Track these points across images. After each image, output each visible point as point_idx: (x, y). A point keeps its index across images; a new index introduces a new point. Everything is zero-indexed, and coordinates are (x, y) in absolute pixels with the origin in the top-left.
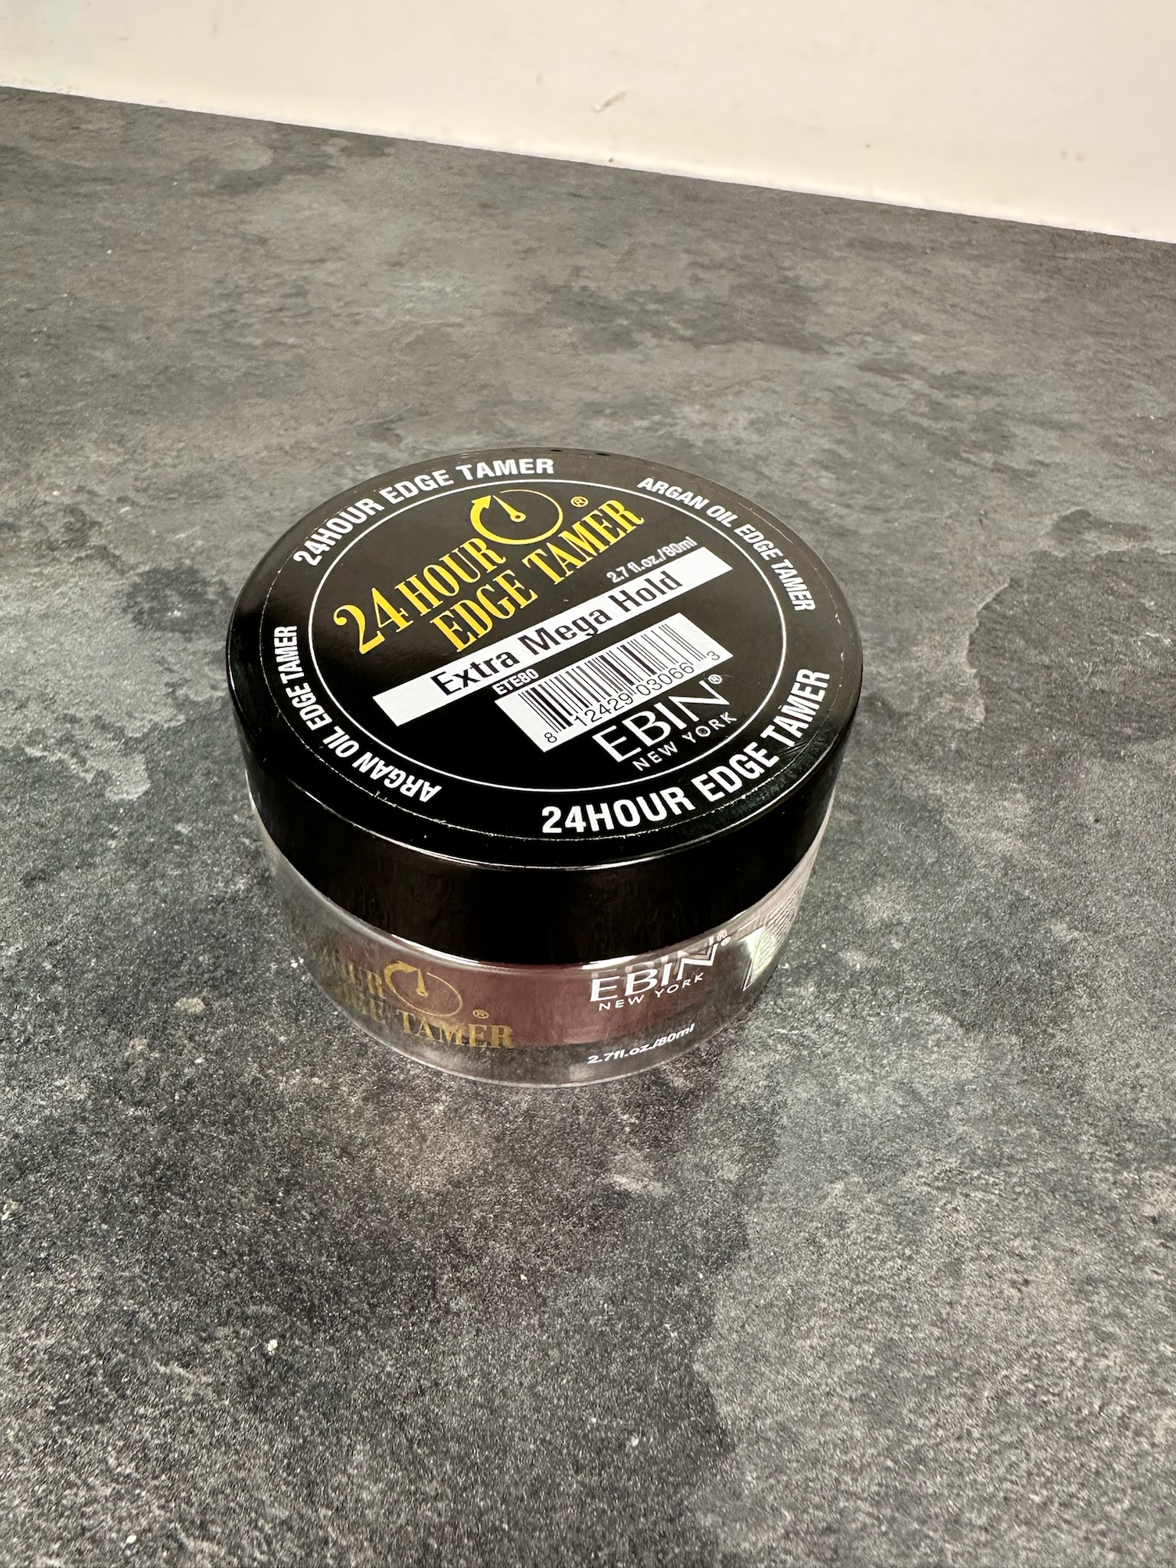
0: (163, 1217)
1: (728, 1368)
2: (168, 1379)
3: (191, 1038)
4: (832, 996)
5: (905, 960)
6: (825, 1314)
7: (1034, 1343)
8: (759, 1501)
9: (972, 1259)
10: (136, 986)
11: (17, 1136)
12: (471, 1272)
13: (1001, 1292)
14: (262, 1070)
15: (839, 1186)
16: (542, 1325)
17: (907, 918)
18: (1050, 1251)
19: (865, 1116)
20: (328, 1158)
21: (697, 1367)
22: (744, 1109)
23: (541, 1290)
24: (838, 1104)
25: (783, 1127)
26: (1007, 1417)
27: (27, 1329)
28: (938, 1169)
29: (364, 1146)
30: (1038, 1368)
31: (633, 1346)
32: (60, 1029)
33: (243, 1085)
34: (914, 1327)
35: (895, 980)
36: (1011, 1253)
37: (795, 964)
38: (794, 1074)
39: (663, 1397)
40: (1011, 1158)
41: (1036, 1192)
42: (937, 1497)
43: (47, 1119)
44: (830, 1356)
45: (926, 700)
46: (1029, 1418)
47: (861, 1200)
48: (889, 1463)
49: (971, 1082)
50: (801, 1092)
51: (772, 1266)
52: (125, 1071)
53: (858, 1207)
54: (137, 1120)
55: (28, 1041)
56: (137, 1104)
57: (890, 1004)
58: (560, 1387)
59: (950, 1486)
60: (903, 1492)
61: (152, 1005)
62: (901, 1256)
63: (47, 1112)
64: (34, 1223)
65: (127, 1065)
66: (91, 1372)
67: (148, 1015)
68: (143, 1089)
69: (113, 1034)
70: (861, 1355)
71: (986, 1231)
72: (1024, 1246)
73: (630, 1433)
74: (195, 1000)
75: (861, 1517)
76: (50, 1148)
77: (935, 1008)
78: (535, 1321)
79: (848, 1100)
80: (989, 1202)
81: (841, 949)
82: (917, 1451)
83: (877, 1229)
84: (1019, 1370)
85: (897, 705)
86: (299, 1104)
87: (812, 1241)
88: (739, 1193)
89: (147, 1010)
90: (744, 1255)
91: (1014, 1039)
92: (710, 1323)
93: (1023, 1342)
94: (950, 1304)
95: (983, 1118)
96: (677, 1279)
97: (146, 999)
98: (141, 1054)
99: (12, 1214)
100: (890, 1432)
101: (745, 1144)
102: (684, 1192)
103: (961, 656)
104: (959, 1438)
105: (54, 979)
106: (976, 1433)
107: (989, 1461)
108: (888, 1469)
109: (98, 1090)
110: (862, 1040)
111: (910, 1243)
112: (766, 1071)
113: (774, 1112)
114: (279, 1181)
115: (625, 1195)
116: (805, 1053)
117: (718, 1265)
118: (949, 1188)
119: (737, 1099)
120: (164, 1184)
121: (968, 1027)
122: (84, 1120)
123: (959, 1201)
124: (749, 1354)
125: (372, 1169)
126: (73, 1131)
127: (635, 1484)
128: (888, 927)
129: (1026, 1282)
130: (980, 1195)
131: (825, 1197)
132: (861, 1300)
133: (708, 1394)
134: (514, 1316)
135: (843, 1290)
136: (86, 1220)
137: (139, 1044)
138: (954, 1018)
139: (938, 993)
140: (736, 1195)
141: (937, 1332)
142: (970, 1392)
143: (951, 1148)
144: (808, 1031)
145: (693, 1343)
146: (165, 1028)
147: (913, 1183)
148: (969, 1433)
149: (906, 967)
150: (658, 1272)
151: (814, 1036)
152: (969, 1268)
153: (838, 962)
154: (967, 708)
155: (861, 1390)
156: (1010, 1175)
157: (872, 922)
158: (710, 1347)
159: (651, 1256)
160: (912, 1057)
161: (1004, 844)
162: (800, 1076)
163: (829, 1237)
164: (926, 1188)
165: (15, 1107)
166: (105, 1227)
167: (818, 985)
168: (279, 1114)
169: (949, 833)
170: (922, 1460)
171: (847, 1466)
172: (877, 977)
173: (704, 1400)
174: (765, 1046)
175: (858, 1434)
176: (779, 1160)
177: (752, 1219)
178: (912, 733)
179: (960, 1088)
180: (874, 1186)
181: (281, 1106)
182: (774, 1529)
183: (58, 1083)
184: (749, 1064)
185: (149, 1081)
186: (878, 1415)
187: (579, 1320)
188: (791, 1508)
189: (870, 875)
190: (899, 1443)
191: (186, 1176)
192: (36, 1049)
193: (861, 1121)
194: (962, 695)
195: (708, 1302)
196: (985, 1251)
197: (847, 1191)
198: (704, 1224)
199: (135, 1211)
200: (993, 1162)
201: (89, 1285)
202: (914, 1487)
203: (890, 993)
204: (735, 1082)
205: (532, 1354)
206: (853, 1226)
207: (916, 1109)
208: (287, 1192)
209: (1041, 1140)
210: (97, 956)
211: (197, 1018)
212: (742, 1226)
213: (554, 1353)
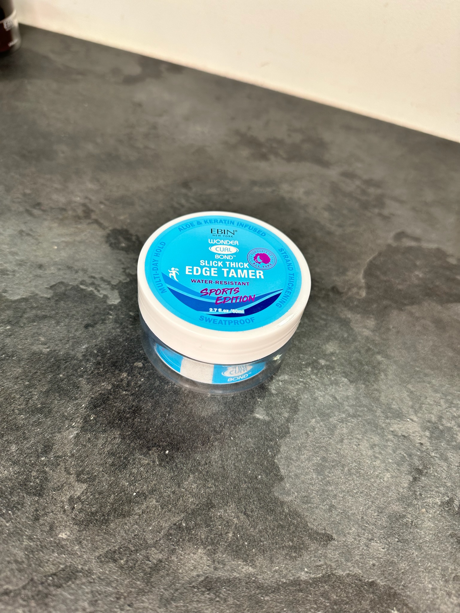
0: (135, 420)
1: (283, 461)
2: (140, 459)
3: (139, 374)
4: (315, 371)
5: (336, 363)
6: (308, 450)
7: (359, 458)
8: (290, 490)
9: (346, 439)
10: (122, 358)
11: (92, 398)
12: (218, 436)
13: (352, 446)
14: (160, 383)
15: (314, 420)
16: (236, 450)
17: (337, 352)
18: (366, 438)
19: (322, 403)
20: (180, 406)
21: (275, 461)
22: (290, 399)
23: (237, 441)
24: (315, 399)
25: (300, 404)
26: (350, 474)
27: (102, 446)
28: (340, 417)
29: (189, 404)
30: (359, 464)
31: (260, 455)
32: (101, 370)
33: (155, 387)
34: (330, 454)
35: (333, 368)
36: (356, 438)
37: (306, 362)
38: (304, 391)
39: (267, 468)
40: (359, 415)
41: (364, 424)
42: (332, 491)
43: (100, 394)
44: (309, 459)
45: (349, 289)
46: (355, 475)
47: (319, 423)
48: (321, 483)
49: (350, 396)
50: (306, 396)
51: (295, 439)
52: (121, 382)
53: (318, 425)
54: (126, 395)
55: (92, 372)
56: (126, 390)
57: (331, 375)
58: (241, 464)
59: (335, 488)
60: (324, 489)
61: (127, 364)
62: (329, 437)
63: (100, 392)
64: (100, 420)
65: (122, 380)
66: (120, 457)
67: (126, 367)
68: (127, 387)
69: (117, 372)
70: (317, 460)
71: (351, 433)
72: (359, 437)
73: (259, 475)
74: (140, 363)
75: (313, 494)
76: (102, 401)
77: (343, 376)
78: (235, 449)
79: (318, 398)
80: (352, 426)
81: (319, 359)
82: (328, 481)
83: (323, 431)
84: (355, 464)
85: (341, 290)
86: (171, 392)
87: (306, 433)
88: (288, 420)
89: (126, 366)
90: (288, 435)
91: (363, 386)
92: (279, 450)
93: (356, 458)
94: (340, 449)
95: (353, 405)
96: (271, 440)
97: (126, 363)
98: (126, 377)
99: (94, 418)
100: (322, 477)
101: (290, 408)
102: (274, 419)
103: (361, 276)
104: (338, 478)
105: (98, 356)
106: (342, 478)
107: (345, 483)
108: (321, 484)
109: (114, 387)
110: (323, 383)
111: (331, 434)
112: (296, 390)
113: (298, 401)
114: (166, 412)
115: (258, 419)
116: (307, 386)
117: (282, 437)
118: (342, 422)
119: (289, 397)
120: (134, 412)
121: (351, 382)
122: (111, 394)
123: (344, 425)
124: (288, 458)
125: (192, 410)
126: (108, 397)
127: (260, 486)
128: (332, 354)
129: (359, 445)
130: (349, 424)
131: (310, 422)
132: (317, 447)
133: (278, 467)
134: (230, 447)
135: (313, 445)
136: (115, 420)
137: (125, 375)
138: (348, 379)
139: (344, 372)
140: (287, 420)
141: (335, 455)
142: (342, 468)
143: (344, 412)
144: (308, 380)
145: (275, 456)
146: (132, 371)
147: (333, 420)
148: (341, 477)
149: (336, 365)
150: (266, 438)
151: (310, 382)
152: (345, 441)
153: (318, 363)
154: (360, 292)
155: (316, 467)
156: (358, 419)
157: (328, 352)
158: (279, 456)
159: (265, 434)
160: (335, 389)
161: (367, 333)
162: (306, 392)
163: (311, 432)
164: (336, 422)
165: (91, 390)
166: (120, 422)
167: (312, 368)
168: (166, 395)
169: (352, 329)
170: (329, 483)
171: (311, 484)
172: (328, 367)
173: (278, 469)
174: (297, 384)
175: (314, 477)
176: (299, 412)
177: (291, 426)
178: (344, 299)
179: (347, 397)
180: (322, 420)
181: (166, 393)
182: (293, 496)
183: (102, 384)
184: (292, 388)
185: (128, 384)
186: (319, 473)
187: (246, 449)
188: (297, 492)
189: (328, 339)
190: (324, 479)
191: (141, 410)
192: (95, 375)
193: (320, 404)
194: (360, 288)
195: (280, 446)
196: (350, 437)
197: (316, 421)
198: (279, 427)
199: (128, 418)
200: (354, 416)
201: (117, 436)
202: (326, 488)
203: (331, 372)
204: (288, 392)
205: (234, 456)
206: (317, 430)
207: (336, 402)
208: (169, 415)
209: (367, 411)
210: (110, 350)
211: (141, 368)
212: (288, 428)
213: (240, 456)
